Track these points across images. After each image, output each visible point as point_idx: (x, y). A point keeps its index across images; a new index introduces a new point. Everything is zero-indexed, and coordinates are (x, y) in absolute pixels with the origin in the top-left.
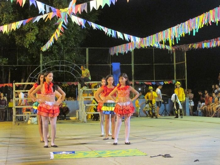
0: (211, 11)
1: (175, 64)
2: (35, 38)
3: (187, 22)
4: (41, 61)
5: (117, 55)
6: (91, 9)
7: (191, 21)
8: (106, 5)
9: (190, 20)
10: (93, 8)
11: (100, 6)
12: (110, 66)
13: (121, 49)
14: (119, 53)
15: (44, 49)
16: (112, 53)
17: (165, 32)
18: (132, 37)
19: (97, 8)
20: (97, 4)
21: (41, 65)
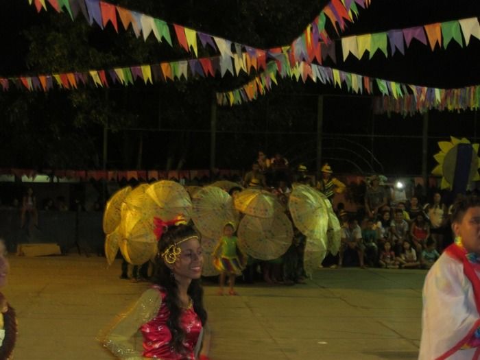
4: (213, 123)
5: (389, 116)
6: (345, 56)
8: (379, 51)
10: (351, 54)
11: (367, 53)
12: (372, 139)
14: (393, 113)
16: (378, 111)
19: (359, 55)
20: (357, 45)
21: (214, 131)
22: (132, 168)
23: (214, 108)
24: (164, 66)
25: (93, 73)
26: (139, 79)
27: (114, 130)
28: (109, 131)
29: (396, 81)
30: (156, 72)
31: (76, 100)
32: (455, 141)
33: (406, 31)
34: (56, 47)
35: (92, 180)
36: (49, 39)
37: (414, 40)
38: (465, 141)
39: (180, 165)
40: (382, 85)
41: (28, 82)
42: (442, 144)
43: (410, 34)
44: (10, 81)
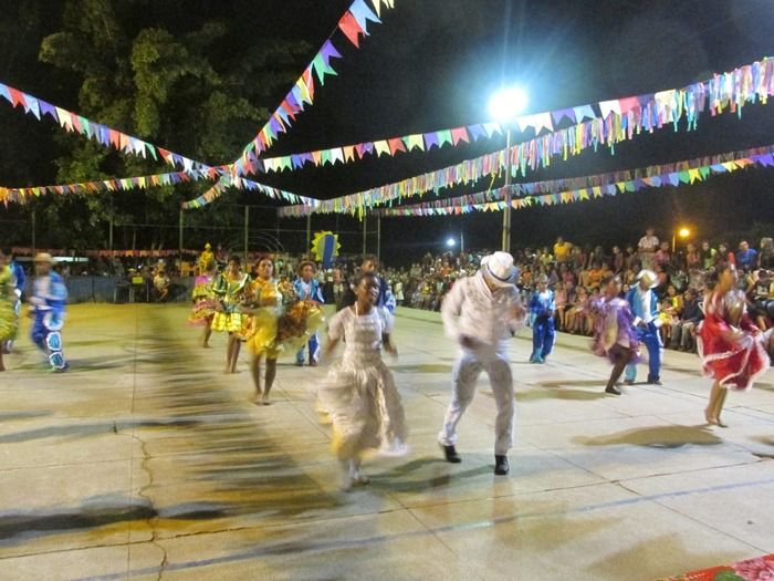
0: (414, 179)
1: (365, 232)
2: (173, 189)
3: (382, 188)
4: (181, 221)
7: (389, 188)
8: (286, 168)
9: (387, 187)
10: (270, 170)
11: (279, 168)
12: (278, 232)
13: (295, 212)
14: (292, 216)
15: (185, 205)
16: (281, 215)
17: (354, 196)
18: (309, 199)
19: (275, 170)
20: (274, 164)
21: (181, 227)
22: (130, 248)
23: (181, 213)
24: (153, 177)
25: (106, 182)
26: (137, 187)
27: (117, 224)
28: (114, 226)
29: (293, 193)
30: (149, 181)
31: (93, 204)
32: (325, 233)
33: (301, 155)
34: (77, 171)
35: (103, 256)
36: (72, 166)
37: (307, 161)
38: (330, 233)
39: (160, 247)
40: (285, 194)
41: (61, 189)
42: (316, 234)
43: (304, 157)
44: (47, 190)
